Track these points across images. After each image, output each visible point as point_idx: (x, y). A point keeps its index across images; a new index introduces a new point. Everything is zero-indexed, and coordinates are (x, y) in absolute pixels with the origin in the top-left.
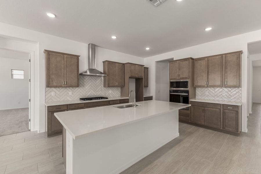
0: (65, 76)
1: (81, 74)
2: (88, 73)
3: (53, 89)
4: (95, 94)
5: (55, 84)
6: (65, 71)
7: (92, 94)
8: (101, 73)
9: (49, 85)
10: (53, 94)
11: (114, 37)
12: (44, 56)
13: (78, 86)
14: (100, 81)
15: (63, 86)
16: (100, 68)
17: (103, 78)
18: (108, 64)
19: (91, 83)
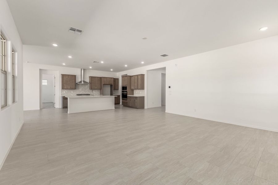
0: (70, 84)
1: (77, 83)
2: (83, 83)
3: (64, 90)
5: (65, 88)
6: (70, 82)
8: (88, 83)
9: (63, 88)
10: (64, 92)
12: (61, 76)
13: (75, 89)
14: (88, 87)
15: (69, 89)
16: (88, 80)
17: (89, 85)
18: (92, 78)
19: (82, 88)
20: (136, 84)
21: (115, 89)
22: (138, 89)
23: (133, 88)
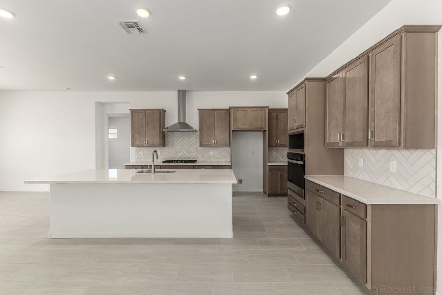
0: (147, 134)
4: (189, 156)
5: (137, 144)
6: (147, 129)
7: (184, 155)
9: (133, 144)
10: (142, 153)
11: (182, 78)
13: (164, 145)
14: (195, 139)
15: (145, 145)
18: (201, 113)
19: (181, 142)
20: (357, 117)
21: (277, 145)
22: (367, 143)
23: (335, 137)
